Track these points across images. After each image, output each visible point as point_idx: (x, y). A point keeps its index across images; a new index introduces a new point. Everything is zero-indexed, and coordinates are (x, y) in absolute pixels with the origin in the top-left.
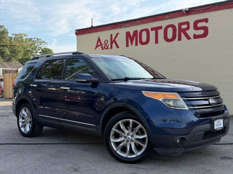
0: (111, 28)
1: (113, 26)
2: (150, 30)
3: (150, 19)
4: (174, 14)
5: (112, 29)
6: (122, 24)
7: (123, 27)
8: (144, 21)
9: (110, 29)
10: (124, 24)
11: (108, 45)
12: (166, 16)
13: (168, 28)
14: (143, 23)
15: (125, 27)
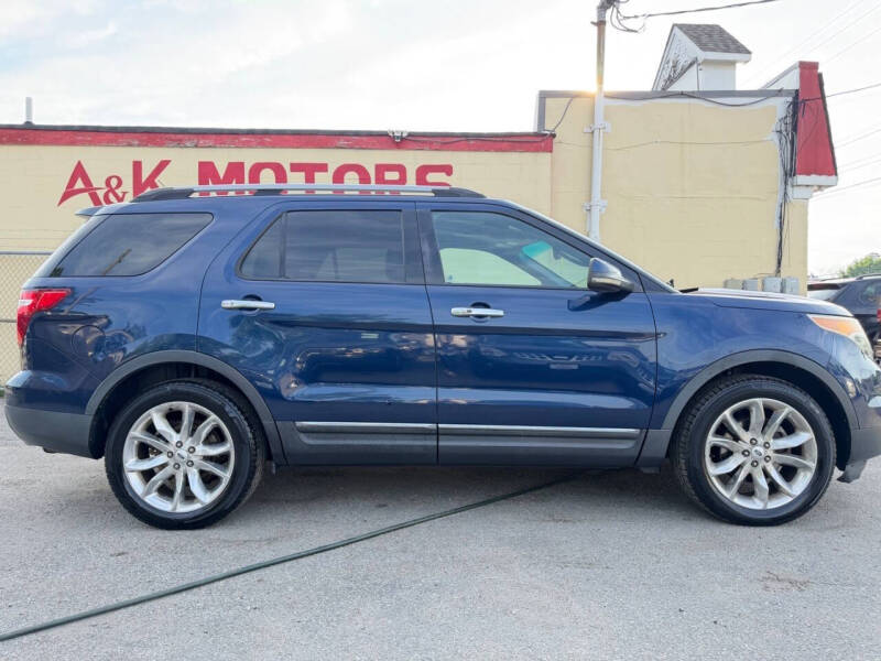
0: (136, 142)
1: (145, 137)
2: (287, 168)
3: (286, 137)
4: (365, 139)
5: (139, 145)
6: (187, 137)
7: (188, 144)
8: (268, 140)
9: (130, 145)
10: (192, 136)
11: (124, 193)
12: (339, 140)
13: (346, 171)
14: (263, 145)
15: (196, 146)
